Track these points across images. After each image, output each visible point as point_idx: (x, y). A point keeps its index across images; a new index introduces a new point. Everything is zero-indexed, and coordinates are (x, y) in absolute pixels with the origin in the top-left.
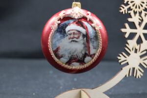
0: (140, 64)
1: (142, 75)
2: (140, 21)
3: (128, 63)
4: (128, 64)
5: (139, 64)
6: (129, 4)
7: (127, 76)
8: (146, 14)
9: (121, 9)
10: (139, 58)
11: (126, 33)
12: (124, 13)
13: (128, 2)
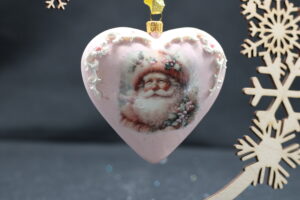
0: (283, 159)
1: (286, 182)
2: (283, 73)
3: (256, 157)
4: (256, 159)
5: (279, 160)
6: (260, 39)
7: (255, 184)
8: (295, 60)
9: (244, 49)
10: (281, 147)
11: (254, 96)
12: (250, 56)
13: (259, 33)
